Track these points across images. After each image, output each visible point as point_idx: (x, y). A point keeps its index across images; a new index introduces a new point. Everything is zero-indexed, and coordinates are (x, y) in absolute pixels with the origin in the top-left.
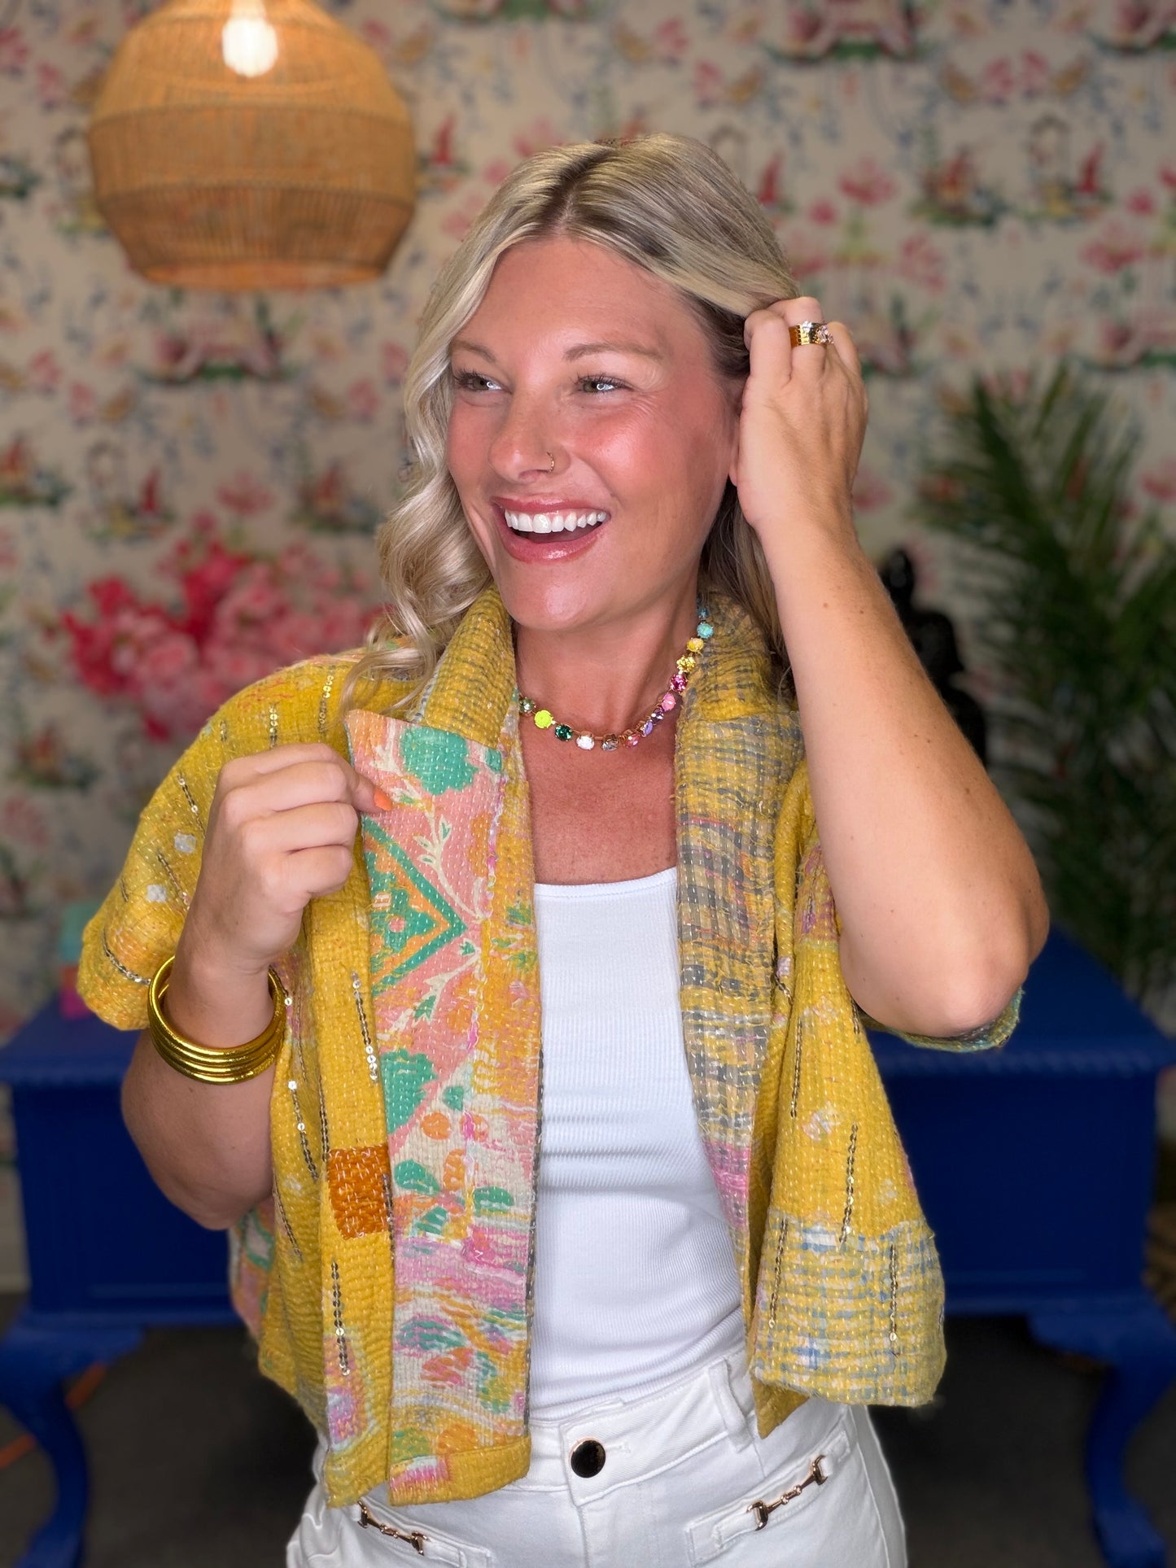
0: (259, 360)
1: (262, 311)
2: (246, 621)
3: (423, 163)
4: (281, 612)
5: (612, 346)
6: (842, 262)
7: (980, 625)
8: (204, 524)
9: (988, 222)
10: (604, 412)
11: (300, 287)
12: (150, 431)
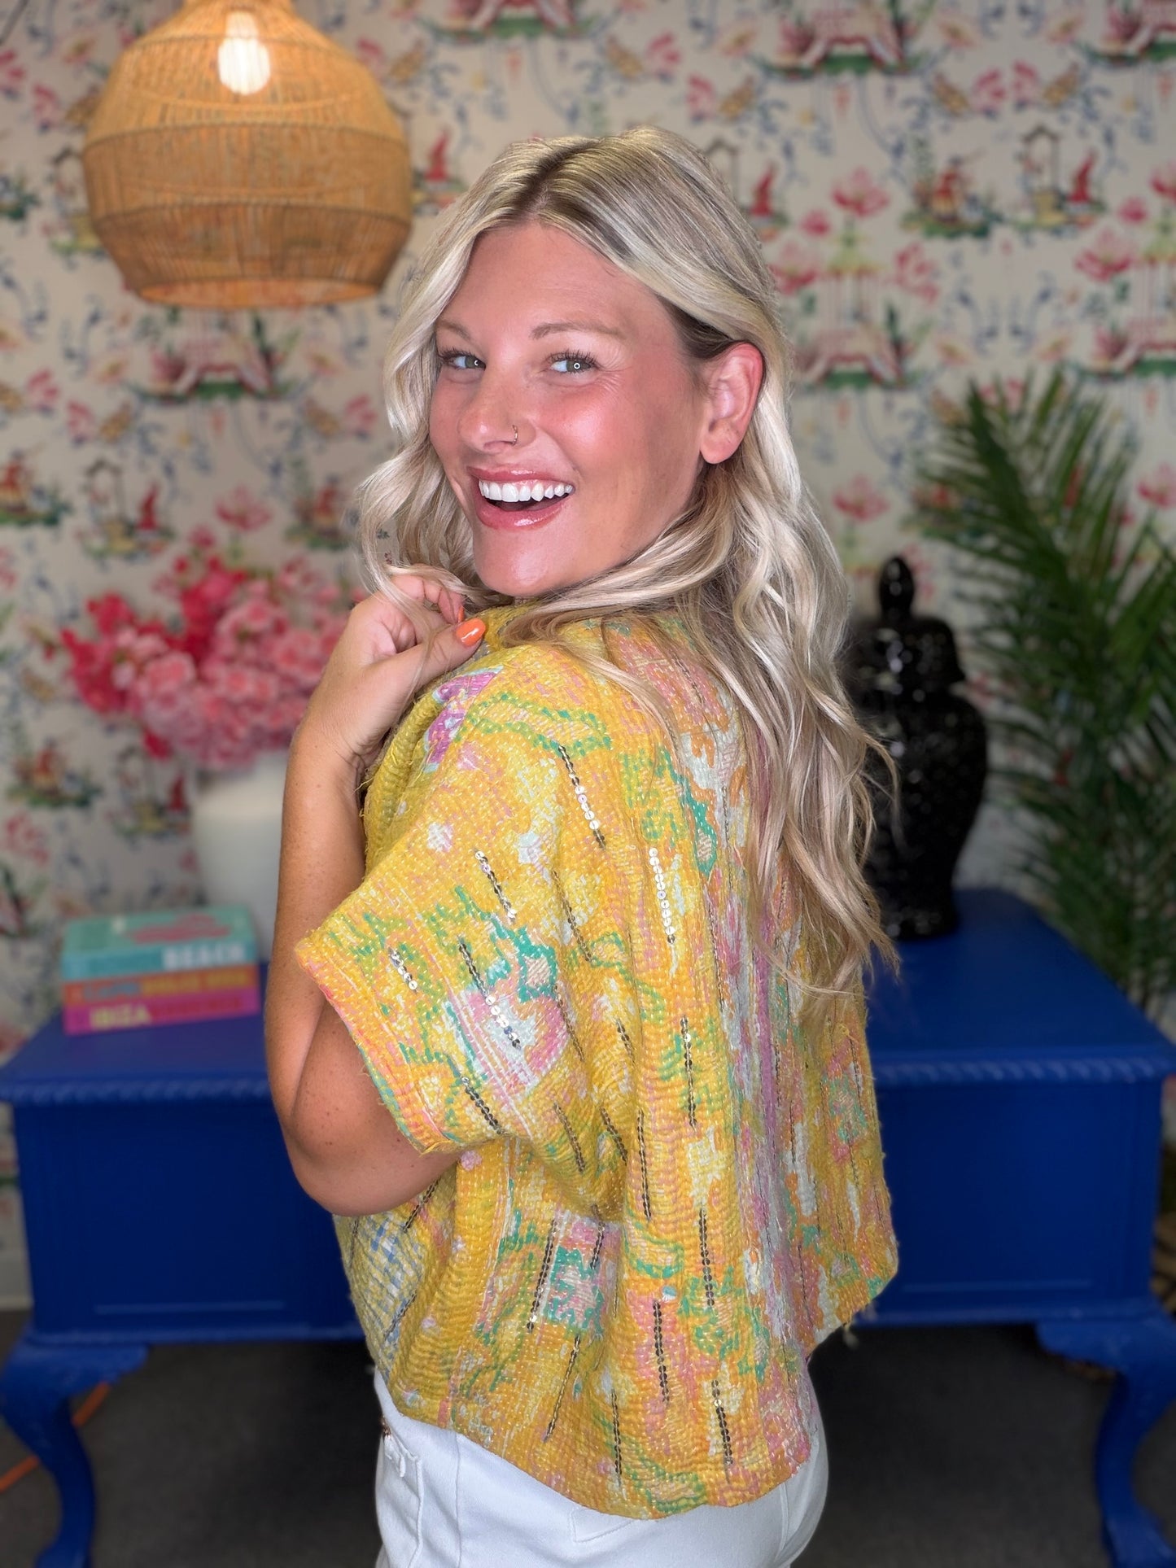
0: (256, 378)
1: (259, 328)
2: (245, 637)
3: (418, 179)
4: (280, 628)
5: (575, 325)
6: (837, 273)
7: (976, 632)
8: (203, 540)
9: (982, 232)
10: (569, 390)
11: (298, 304)
12: (148, 449)
